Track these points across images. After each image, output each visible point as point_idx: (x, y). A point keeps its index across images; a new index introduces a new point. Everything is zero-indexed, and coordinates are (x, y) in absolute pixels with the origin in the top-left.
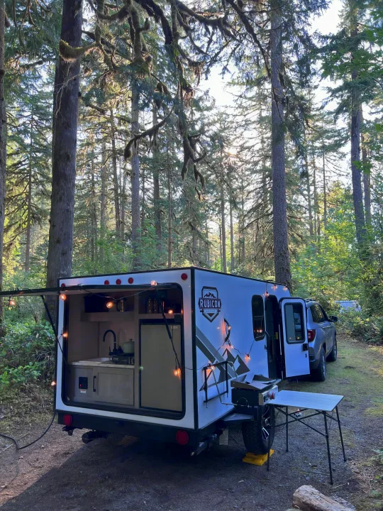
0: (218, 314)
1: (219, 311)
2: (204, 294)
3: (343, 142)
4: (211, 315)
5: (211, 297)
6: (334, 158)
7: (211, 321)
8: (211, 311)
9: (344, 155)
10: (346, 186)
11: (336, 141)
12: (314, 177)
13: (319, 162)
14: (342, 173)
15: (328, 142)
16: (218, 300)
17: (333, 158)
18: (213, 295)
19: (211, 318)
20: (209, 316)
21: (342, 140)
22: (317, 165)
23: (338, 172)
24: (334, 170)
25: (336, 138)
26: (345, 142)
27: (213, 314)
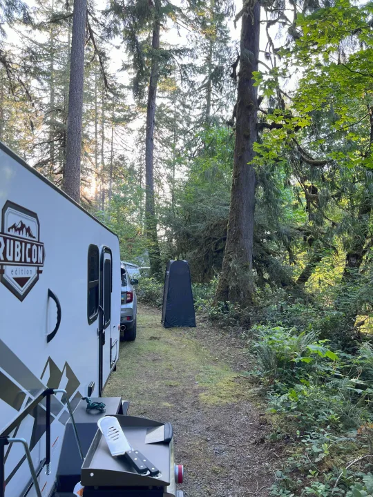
0: (37, 279)
1: (39, 272)
2: (8, 224)
3: (132, 118)
4: (22, 281)
5: (24, 235)
6: (122, 132)
7: (21, 298)
8: (23, 272)
9: (131, 131)
10: (131, 161)
11: (125, 116)
12: (102, 146)
13: (108, 133)
14: (128, 148)
15: (118, 115)
16: (39, 245)
17: (120, 131)
18: (28, 230)
19: (21, 290)
20: (16, 286)
21: (130, 116)
22: (106, 136)
23: (125, 146)
24: (121, 143)
25: (125, 113)
26: (134, 119)
27: (26, 279)
